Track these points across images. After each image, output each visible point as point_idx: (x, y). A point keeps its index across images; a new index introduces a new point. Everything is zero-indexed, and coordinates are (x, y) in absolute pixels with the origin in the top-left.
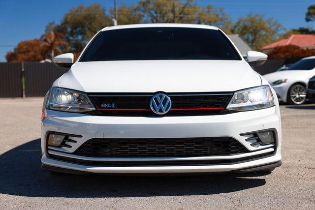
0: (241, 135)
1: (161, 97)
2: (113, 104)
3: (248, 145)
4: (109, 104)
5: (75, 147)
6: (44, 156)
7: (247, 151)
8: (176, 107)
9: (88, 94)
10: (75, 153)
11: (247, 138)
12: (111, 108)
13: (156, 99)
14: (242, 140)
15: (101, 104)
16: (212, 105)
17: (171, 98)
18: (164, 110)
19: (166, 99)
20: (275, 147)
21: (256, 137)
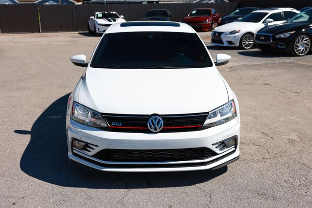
0: (213, 145)
1: (156, 119)
2: (121, 123)
3: (217, 151)
4: (117, 123)
5: (93, 152)
6: (70, 153)
7: (217, 154)
8: (167, 126)
9: (102, 114)
10: (93, 156)
11: (216, 146)
12: (119, 126)
13: (152, 120)
14: (214, 148)
15: (111, 122)
16: (192, 123)
17: (163, 119)
18: (158, 129)
19: (159, 120)
20: (236, 147)
21: (223, 144)
